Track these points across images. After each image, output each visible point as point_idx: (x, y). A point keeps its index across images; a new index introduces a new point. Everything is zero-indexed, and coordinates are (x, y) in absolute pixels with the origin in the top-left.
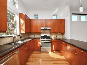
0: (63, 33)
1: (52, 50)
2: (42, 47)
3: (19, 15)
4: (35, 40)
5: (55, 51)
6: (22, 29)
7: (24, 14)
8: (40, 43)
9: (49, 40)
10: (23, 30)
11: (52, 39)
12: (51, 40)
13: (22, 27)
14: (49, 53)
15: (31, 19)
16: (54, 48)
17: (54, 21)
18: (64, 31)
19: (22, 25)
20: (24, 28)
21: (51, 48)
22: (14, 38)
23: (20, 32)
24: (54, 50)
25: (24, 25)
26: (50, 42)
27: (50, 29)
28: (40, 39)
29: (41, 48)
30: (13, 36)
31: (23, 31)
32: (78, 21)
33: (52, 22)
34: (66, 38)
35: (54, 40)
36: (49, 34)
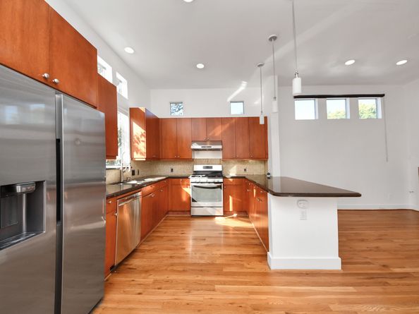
0: (263, 157)
1: (224, 212)
2: (194, 201)
3: (128, 112)
4: (174, 182)
5: (235, 215)
6: (138, 151)
7: (143, 109)
8: (188, 190)
9: (216, 180)
10: (141, 154)
11: (224, 178)
12: (221, 180)
13: (136, 144)
14: (216, 218)
15: (159, 117)
16: (233, 204)
17: (234, 121)
18: (267, 154)
19: (138, 139)
20: (142, 146)
21: (221, 204)
22: (121, 172)
23: (132, 158)
24: (231, 209)
25: (144, 139)
26: (220, 187)
27: (220, 147)
28: (187, 177)
29: (193, 204)
30: (118, 169)
31: (140, 157)
32: (317, 118)
33: (227, 125)
34: (269, 174)
35: (231, 180)
36: (220, 164)
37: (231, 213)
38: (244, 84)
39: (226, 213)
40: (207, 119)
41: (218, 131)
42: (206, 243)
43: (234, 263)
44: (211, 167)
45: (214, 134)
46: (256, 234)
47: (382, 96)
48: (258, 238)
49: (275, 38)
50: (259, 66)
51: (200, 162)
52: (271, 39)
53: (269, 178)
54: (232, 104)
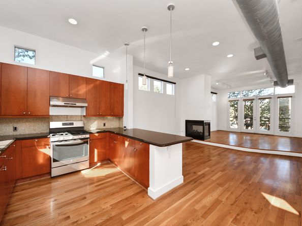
0: (119, 115)
1: (90, 164)
5: (99, 164)
9: (83, 136)
12: (88, 136)
17: (98, 82)
18: (123, 112)
21: (87, 158)
24: (96, 160)
28: (45, 137)
33: (91, 86)
34: (125, 127)
35: (97, 135)
36: (81, 120)
37: (96, 163)
38: (107, 53)
39: (92, 164)
40: (69, 75)
41: (83, 90)
42: (89, 201)
43: (126, 208)
44: (72, 124)
45: (78, 91)
46: (125, 176)
47: (175, 83)
48: (129, 179)
49: (146, 30)
50: (126, 44)
51: (57, 118)
52: (143, 30)
53: (125, 130)
54: (94, 67)
